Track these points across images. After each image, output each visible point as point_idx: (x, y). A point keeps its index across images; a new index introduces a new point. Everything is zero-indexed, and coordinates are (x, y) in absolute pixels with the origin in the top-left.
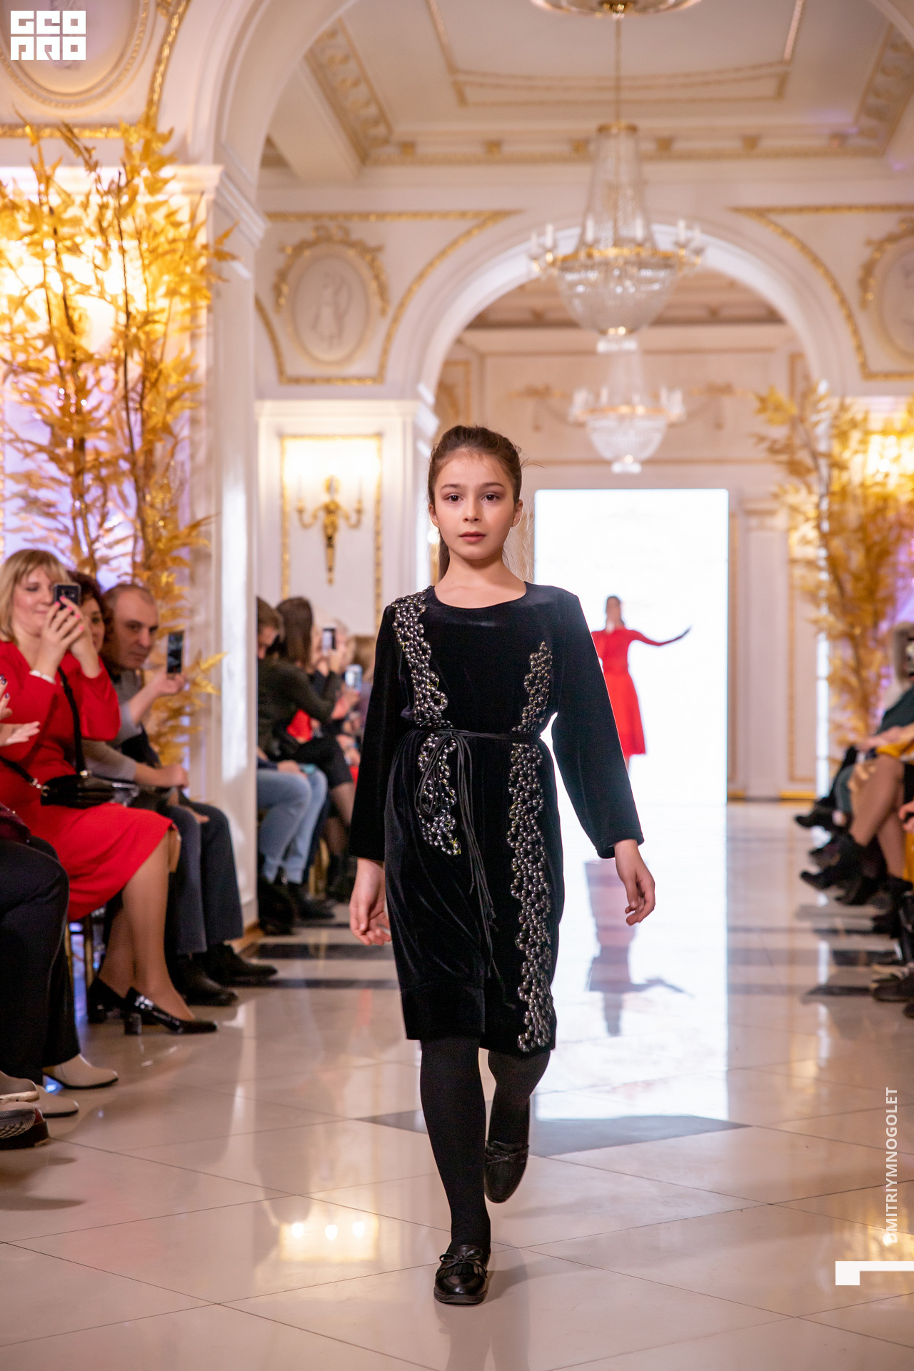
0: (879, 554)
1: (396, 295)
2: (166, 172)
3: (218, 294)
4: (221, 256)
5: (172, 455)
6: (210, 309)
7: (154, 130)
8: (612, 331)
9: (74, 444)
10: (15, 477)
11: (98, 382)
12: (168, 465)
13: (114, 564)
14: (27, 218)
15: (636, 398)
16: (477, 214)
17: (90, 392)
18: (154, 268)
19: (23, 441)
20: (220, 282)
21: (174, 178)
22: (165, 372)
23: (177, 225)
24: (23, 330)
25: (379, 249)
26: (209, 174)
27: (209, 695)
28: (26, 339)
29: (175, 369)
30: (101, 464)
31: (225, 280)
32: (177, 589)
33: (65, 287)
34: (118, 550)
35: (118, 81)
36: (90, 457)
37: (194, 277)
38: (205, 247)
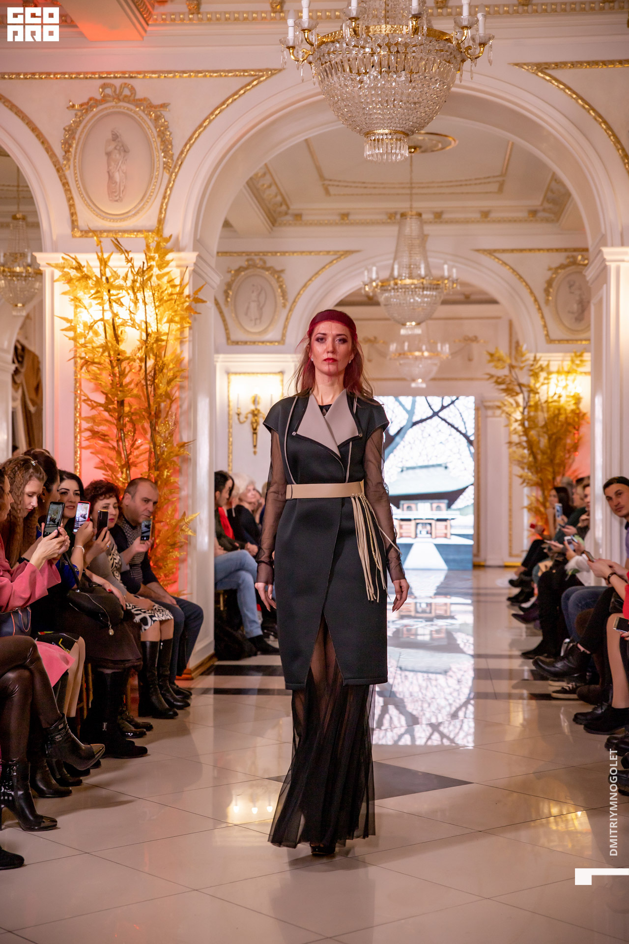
0: (556, 441)
1: (291, 297)
2: (169, 256)
3: (195, 319)
4: (197, 300)
5: (170, 407)
6: (190, 328)
7: (161, 236)
8: (408, 324)
9: (118, 402)
10: (87, 419)
11: (130, 370)
12: (168, 412)
13: (138, 465)
14: (94, 283)
15: (424, 348)
16: (336, 252)
17: (127, 375)
18: (161, 308)
19: (91, 401)
20: (196, 315)
21: (172, 260)
22: (166, 362)
23: (174, 286)
24: (91, 342)
25: (282, 271)
26: (190, 257)
27: (190, 536)
28: (93, 347)
29: (172, 360)
30: (133, 413)
31: (199, 313)
32: (172, 479)
33: (113, 320)
34: (142, 458)
35: (142, 208)
36: (127, 409)
37: (183, 313)
38: (188, 296)
